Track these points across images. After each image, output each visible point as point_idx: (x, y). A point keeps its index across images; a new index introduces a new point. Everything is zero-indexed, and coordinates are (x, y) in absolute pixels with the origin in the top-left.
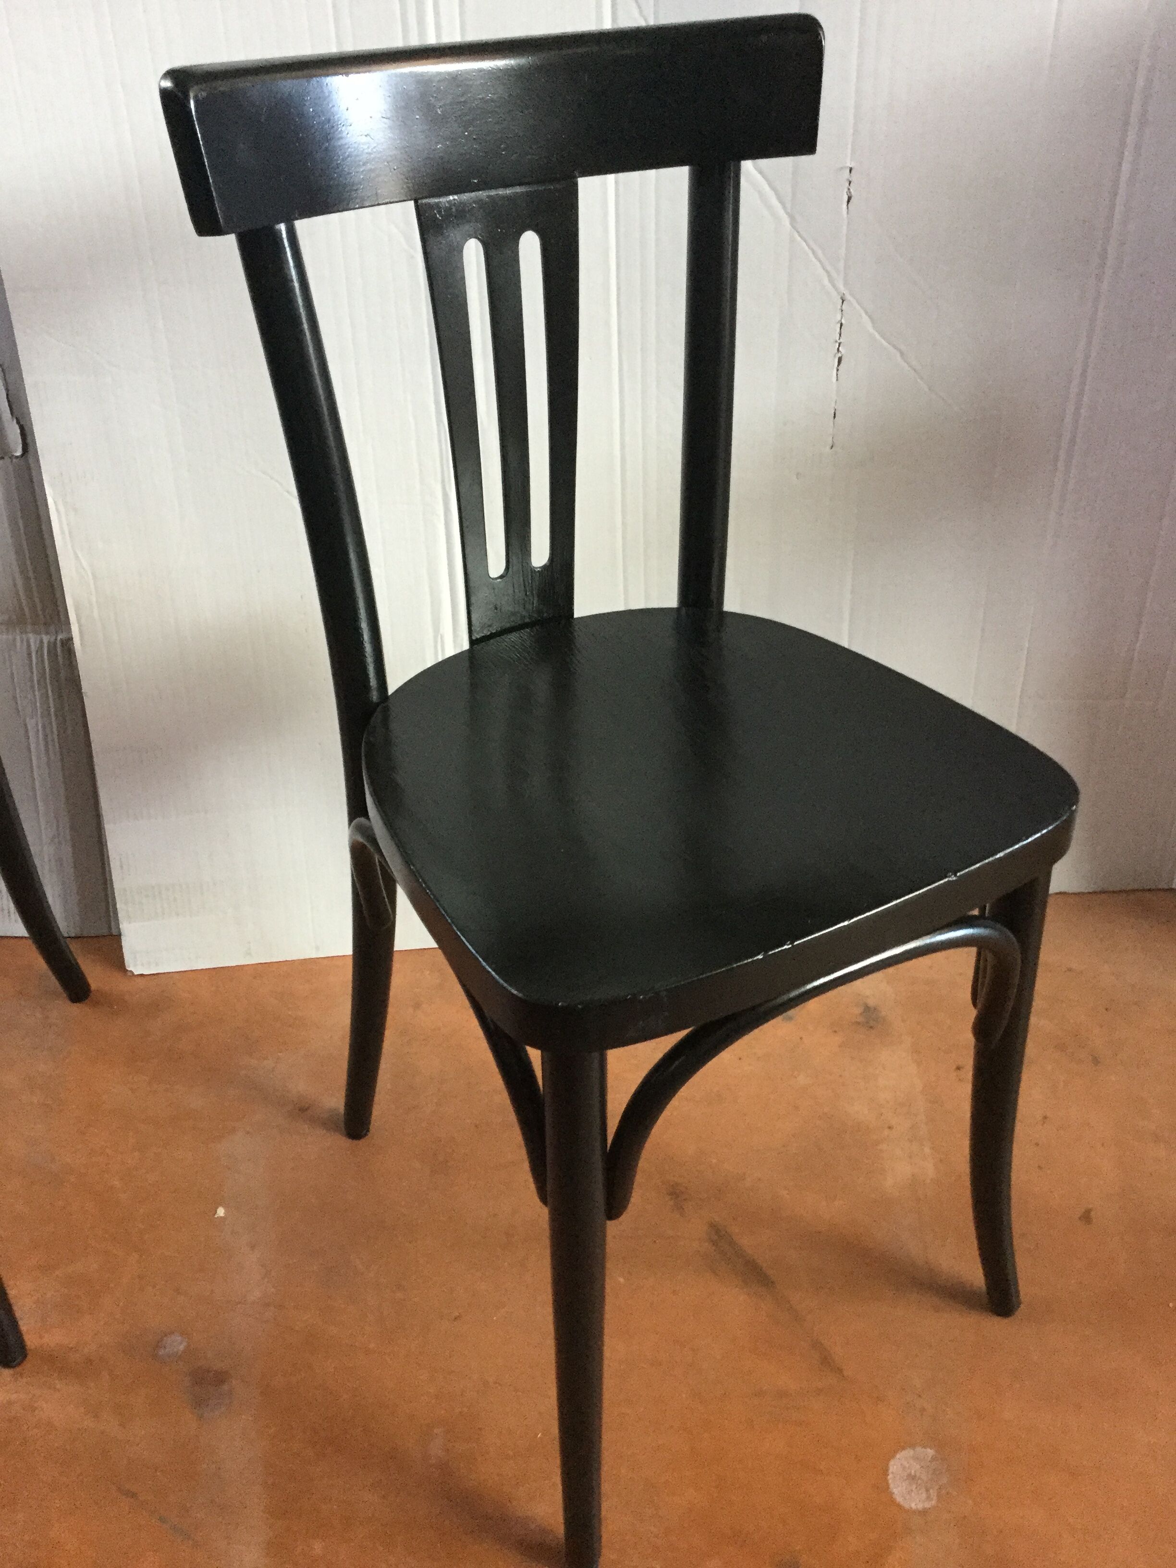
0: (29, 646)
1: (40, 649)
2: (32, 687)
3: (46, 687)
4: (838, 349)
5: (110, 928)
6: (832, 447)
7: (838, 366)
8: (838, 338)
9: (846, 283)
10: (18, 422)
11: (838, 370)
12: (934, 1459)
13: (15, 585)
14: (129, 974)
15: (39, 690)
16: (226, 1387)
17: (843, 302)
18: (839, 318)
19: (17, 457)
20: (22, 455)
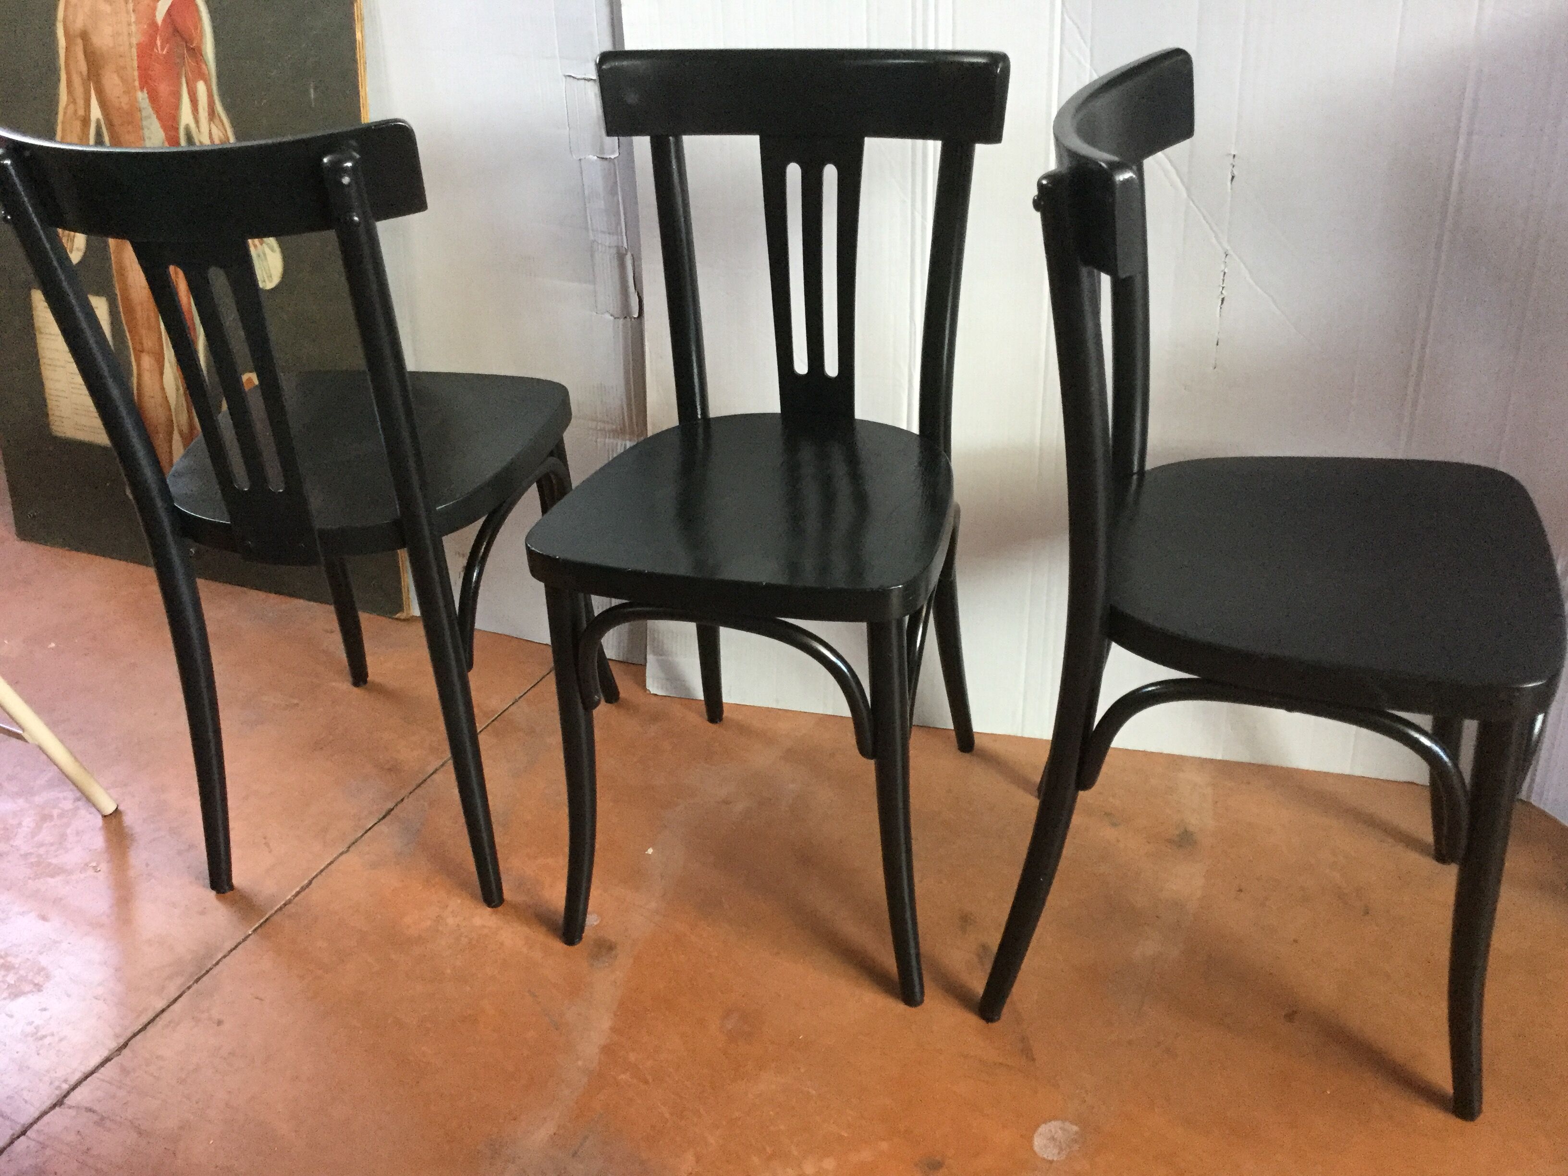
4: (1221, 292)
6: (1215, 368)
7: (1221, 304)
8: (1222, 284)
9: (1229, 241)
10: (638, 294)
11: (1221, 307)
12: (1076, 1133)
14: (648, 692)
16: (614, 952)
17: (1226, 256)
18: (1223, 268)
19: (635, 318)
20: (638, 317)
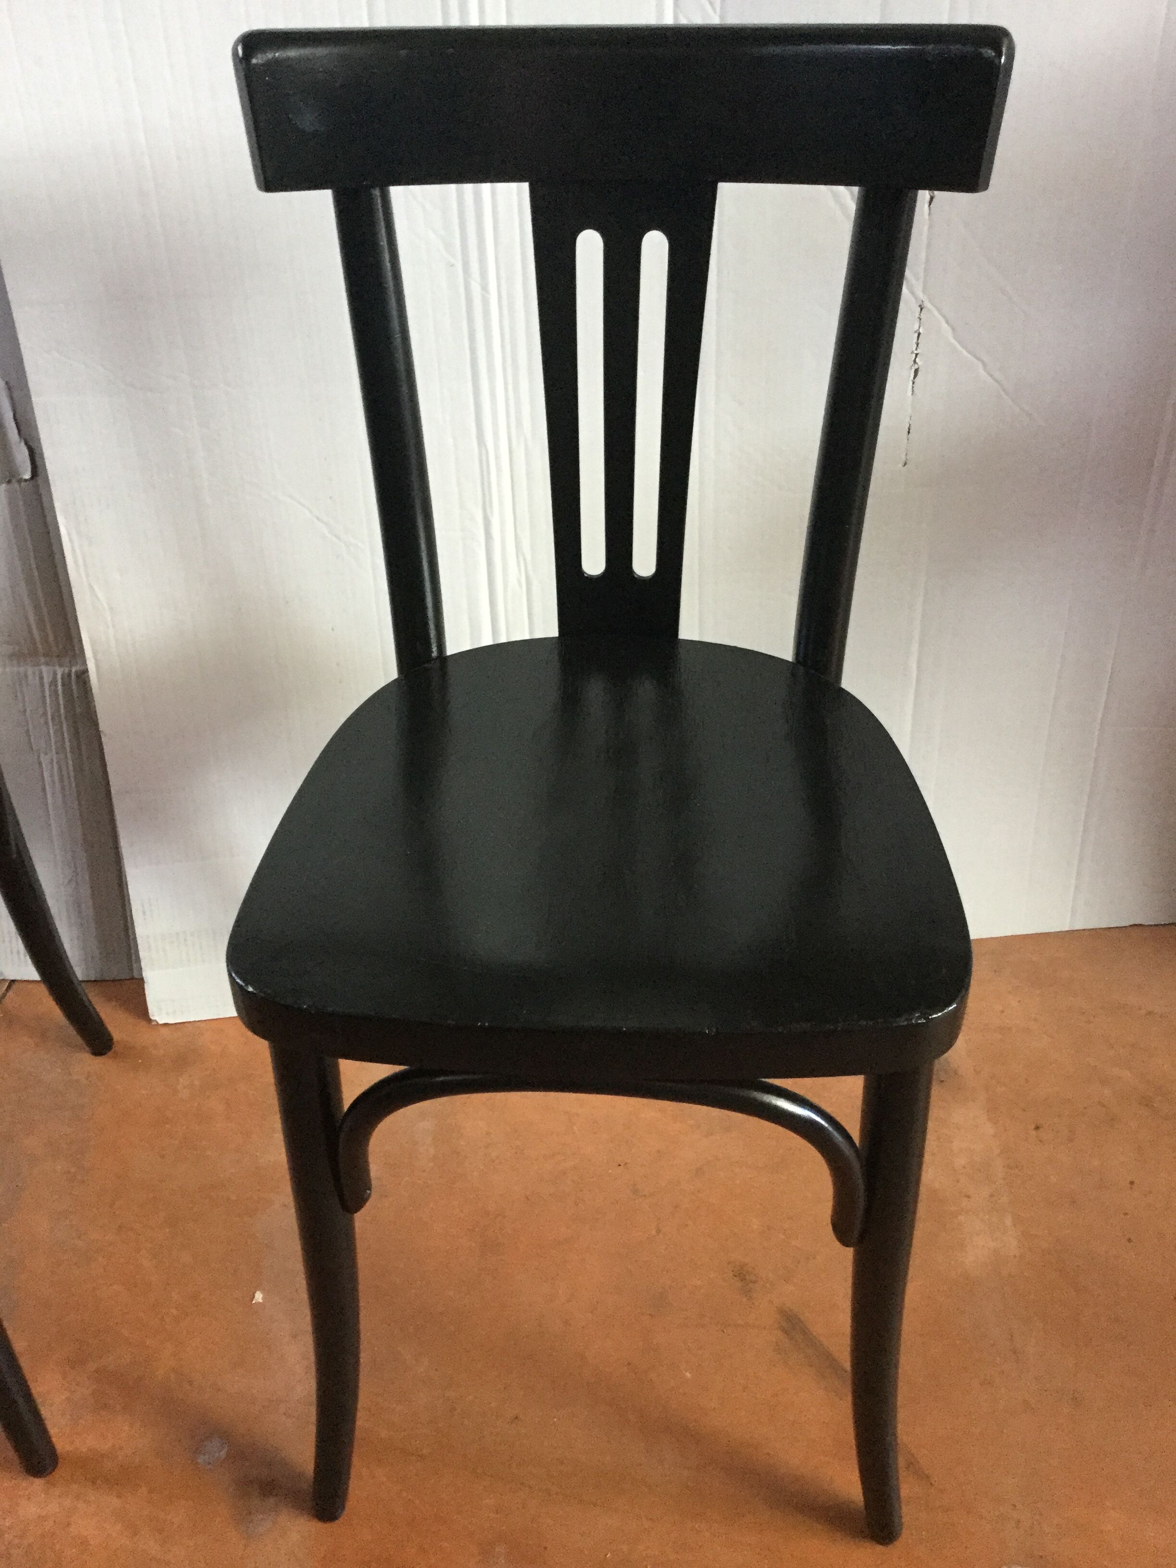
0: (41, 678)
1: (54, 682)
2: (46, 723)
3: (61, 722)
4: (915, 361)
5: (131, 970)
6: (905, 464)
7: (914, 378)
8: (914, 349)
9: (924, 290)
10: (26, 443)
11: (913, 383)
13: (27, 618)
14: (154, 1023)
15: (54, 725)
16: (271, 1500)
17: (921, 310)
18: (916, 327)
19: (26, 480)
20: (32, 478)
